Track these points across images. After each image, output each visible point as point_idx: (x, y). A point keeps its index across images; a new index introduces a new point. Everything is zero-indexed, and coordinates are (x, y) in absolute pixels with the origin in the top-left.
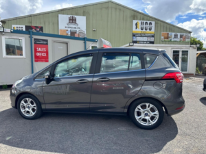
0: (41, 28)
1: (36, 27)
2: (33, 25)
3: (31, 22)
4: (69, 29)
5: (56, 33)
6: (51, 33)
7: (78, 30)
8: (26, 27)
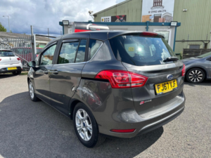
0: (125, 17)
1: (121, 16)
2: (118, 15)
3: (116, 13)
4: (153, 14)
5: (138, 21)
6: (134, 21)
7: (162, 13)
8: (112, 17)
